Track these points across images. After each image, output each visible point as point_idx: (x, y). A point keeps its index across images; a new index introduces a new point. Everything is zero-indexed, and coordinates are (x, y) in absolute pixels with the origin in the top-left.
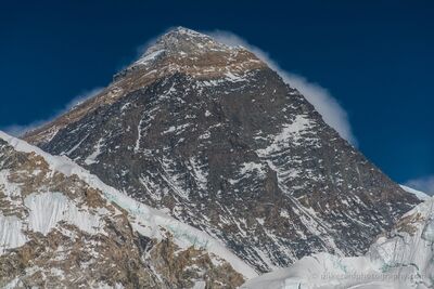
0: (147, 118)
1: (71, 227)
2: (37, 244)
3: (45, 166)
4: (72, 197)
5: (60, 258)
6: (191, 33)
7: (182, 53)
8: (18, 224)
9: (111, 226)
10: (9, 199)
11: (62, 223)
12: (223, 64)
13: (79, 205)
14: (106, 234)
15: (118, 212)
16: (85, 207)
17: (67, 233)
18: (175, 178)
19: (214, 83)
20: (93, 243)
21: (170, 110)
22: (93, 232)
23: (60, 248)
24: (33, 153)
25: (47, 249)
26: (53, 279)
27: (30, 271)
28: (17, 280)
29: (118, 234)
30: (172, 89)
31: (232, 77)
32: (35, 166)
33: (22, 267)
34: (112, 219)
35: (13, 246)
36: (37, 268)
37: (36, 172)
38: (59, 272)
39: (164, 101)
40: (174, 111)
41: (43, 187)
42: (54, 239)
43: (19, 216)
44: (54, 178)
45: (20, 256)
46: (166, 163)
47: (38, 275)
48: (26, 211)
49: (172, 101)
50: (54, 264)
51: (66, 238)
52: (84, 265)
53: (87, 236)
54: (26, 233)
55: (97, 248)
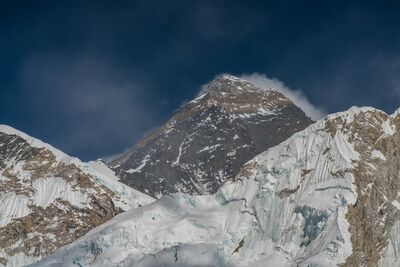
0: (188, 140)
1: (65, 203)
2: (38, 215)
3: (52, 158)
4: (69, 180)
5: (54, 226)
6: (233, 79)
7: (223, 93)
8: (25, 200)
9: (95, 202)
10: (21, 182)
11: (59, 200)
12: (257, 102)
13: (73, 187)
14: (91, 208)
15: (103, 191)
16: (78, 188)
17: (61, 207)
18: (205, 186)
19: (248, 116)
20: (81, 214)
21: (205, 134)
22: (81, 206)
23: (56, 218)
24: (44, 148)
25: (45, 219)
26: (47, 241)
27: (31, 236)
28: (20, 242)
29: (101, 208)
30: (209, 118)
31: (263, 111)
32: (44, 158)
33: (25, 233)
34: (97, 197)
35: (19, 216)
36: (36, 233)
37: (45, 163)
38: (52, 236)
39: (201, 127)
40: (209, 135)
41: (49, 174)
42: (51, 211)
43: (27, 194)
44: (58, 167)
45: (24, 224)
46: (199, 175)
47: (37, 238)
48: (33, 191)
49: (207, 128)
50: (49, 231)
51: (60, 211)
52: (72, 231)
53: (77, 209)
54: (30, 207)
55: (83, 218)
